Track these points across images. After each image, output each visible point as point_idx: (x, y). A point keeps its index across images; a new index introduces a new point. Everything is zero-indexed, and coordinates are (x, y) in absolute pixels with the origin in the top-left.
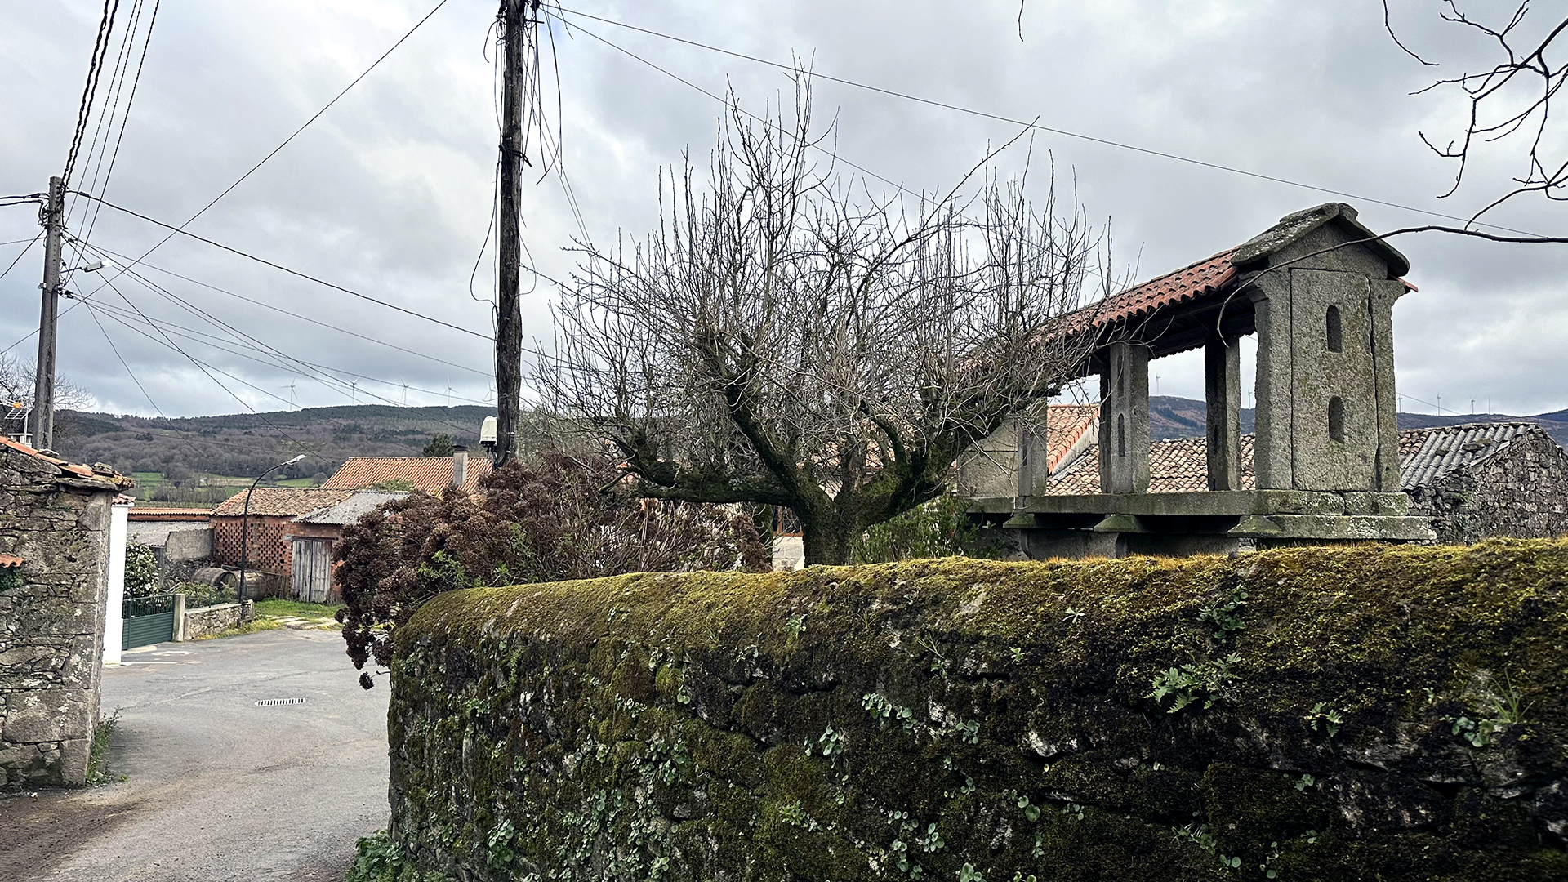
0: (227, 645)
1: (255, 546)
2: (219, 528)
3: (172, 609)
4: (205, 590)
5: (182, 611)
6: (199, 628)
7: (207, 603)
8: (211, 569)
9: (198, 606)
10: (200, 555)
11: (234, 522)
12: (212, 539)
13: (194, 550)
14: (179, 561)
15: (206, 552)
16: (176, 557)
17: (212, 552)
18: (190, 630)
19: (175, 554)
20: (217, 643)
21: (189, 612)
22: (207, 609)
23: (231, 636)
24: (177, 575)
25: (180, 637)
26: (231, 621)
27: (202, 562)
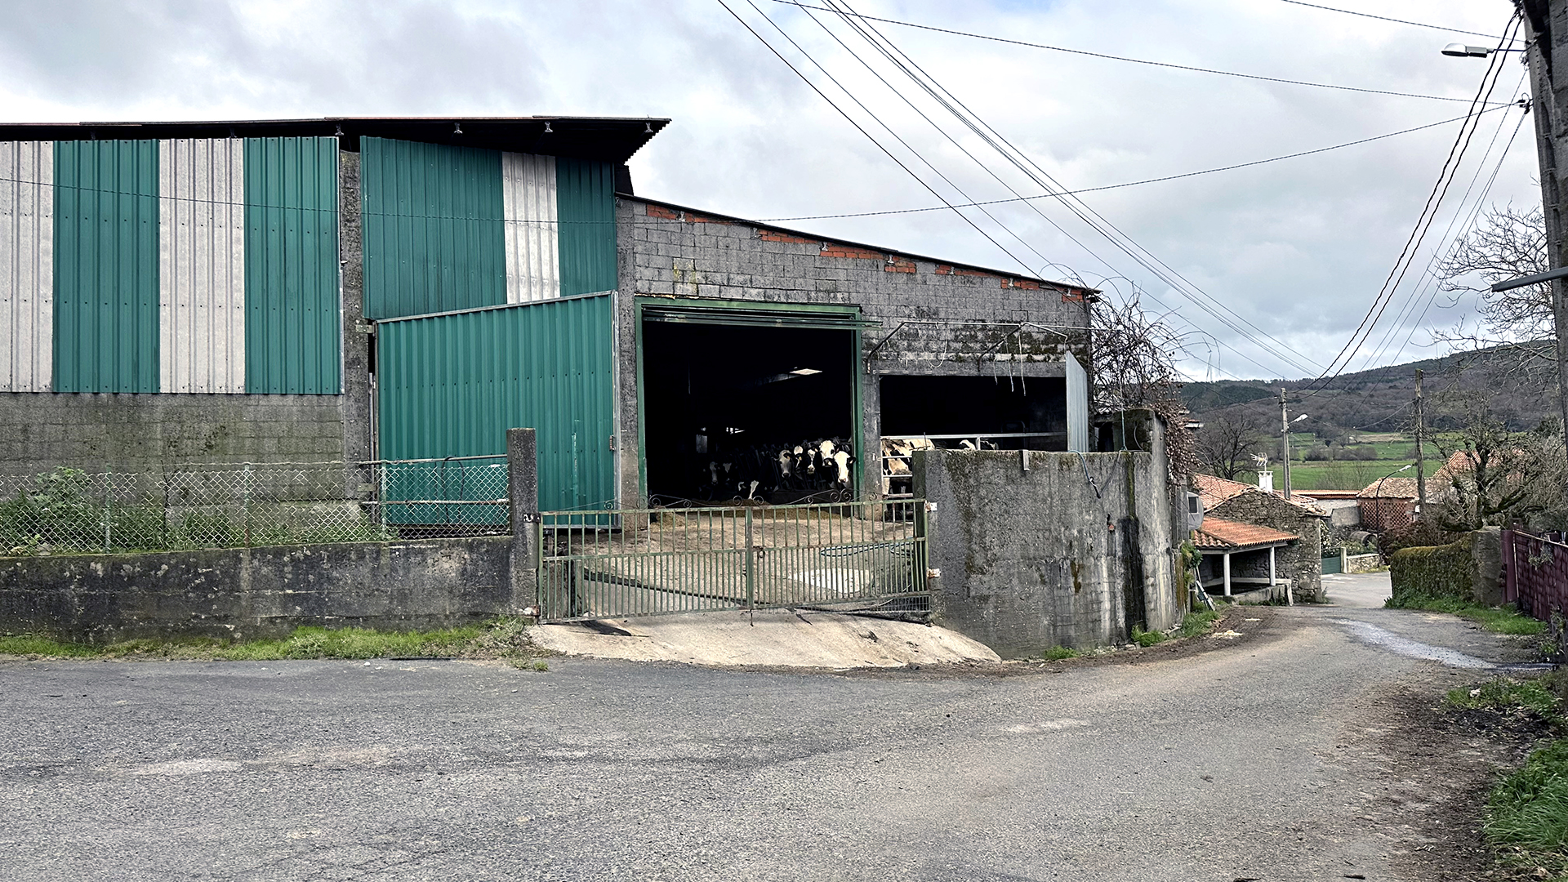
0: (1373, 577)
1: (1388, 517)
2: (1363, 506)
3: (1339, 555)
4: (1357, 546)
5: (1345, 556)
6: (1355, 567)
7: (1359, 553)
8: (1361, 532)
9: (1354, 555)
10: (1353, 523)
11: (1373, 502)
12: (1360, 513)
13: (1349, 520)
14: (1339, 527)
15: (1357, 521)
16: (1338, 524)
17: (1360, 520)
18: (1350, 568)
19: (1337, 522)
20: (1366, 575)
21: (1349, 557)
22: (1359, 556)
23: (1374, 572)
24: (1340, 535)
25: (1345, 571)
26: (1373, 564)
27: (1355, 527)
